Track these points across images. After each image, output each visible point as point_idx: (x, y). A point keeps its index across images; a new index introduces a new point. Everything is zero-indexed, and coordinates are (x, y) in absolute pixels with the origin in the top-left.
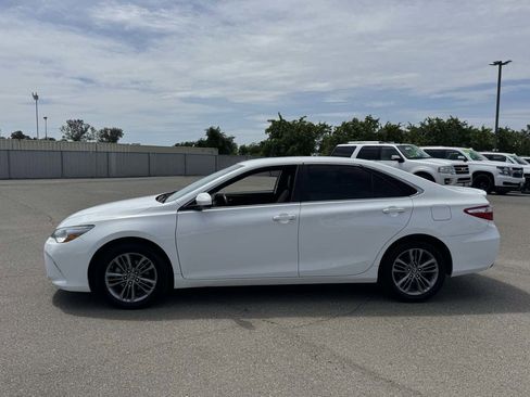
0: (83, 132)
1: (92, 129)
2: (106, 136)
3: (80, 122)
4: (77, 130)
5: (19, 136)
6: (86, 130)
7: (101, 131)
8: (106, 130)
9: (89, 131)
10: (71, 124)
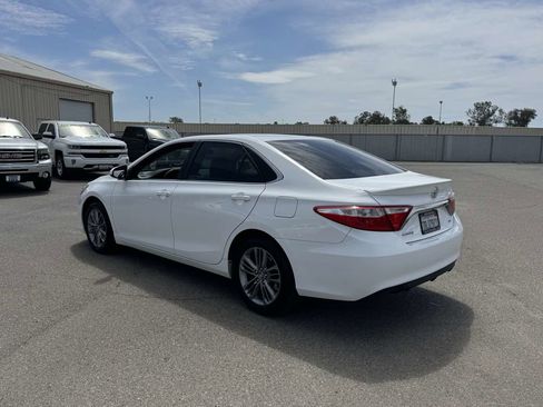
0: (490, 115)
1: (501, 111)
2: (515, 118)
3: (488, 104)
4: (484, 113)
5: (429, 121)
6: (494, 112)
7: (511, 113)
8: (516, 112)
9: (497, 113)
10: (479, 107)
